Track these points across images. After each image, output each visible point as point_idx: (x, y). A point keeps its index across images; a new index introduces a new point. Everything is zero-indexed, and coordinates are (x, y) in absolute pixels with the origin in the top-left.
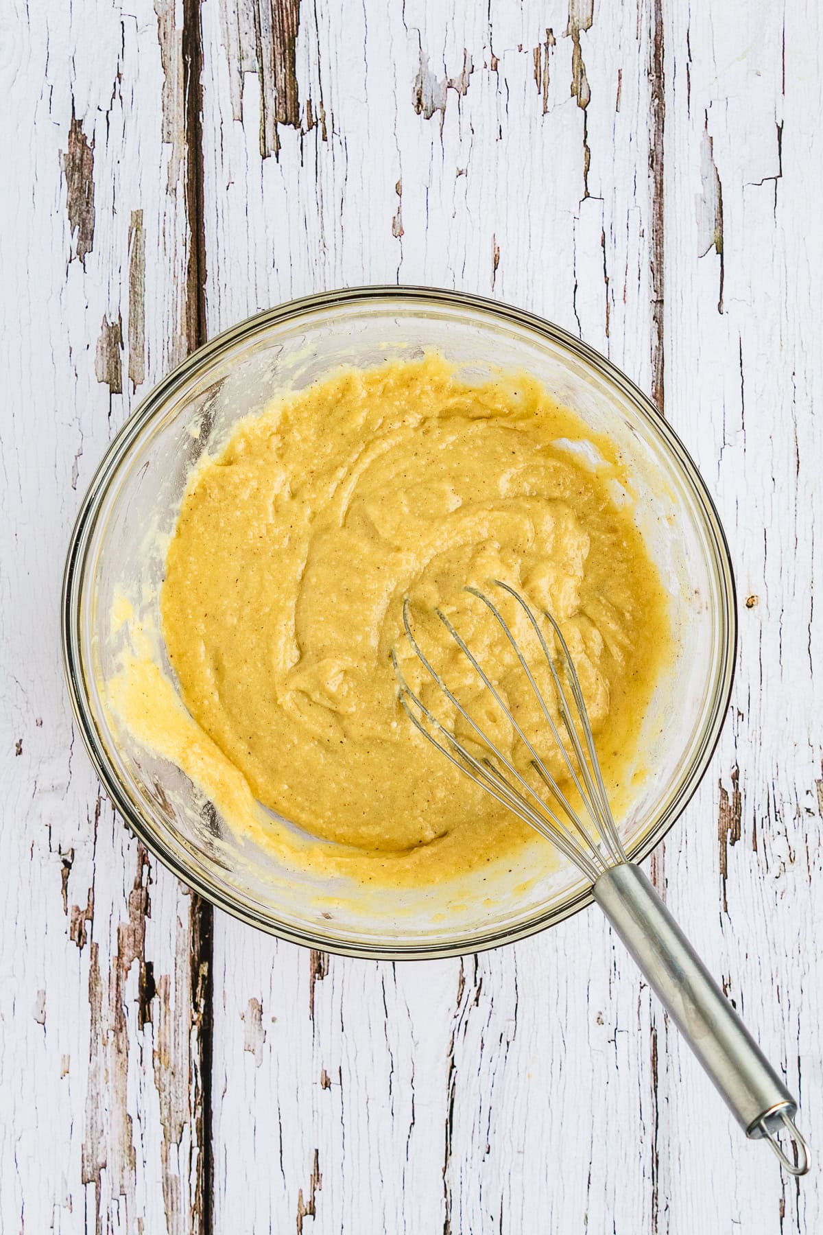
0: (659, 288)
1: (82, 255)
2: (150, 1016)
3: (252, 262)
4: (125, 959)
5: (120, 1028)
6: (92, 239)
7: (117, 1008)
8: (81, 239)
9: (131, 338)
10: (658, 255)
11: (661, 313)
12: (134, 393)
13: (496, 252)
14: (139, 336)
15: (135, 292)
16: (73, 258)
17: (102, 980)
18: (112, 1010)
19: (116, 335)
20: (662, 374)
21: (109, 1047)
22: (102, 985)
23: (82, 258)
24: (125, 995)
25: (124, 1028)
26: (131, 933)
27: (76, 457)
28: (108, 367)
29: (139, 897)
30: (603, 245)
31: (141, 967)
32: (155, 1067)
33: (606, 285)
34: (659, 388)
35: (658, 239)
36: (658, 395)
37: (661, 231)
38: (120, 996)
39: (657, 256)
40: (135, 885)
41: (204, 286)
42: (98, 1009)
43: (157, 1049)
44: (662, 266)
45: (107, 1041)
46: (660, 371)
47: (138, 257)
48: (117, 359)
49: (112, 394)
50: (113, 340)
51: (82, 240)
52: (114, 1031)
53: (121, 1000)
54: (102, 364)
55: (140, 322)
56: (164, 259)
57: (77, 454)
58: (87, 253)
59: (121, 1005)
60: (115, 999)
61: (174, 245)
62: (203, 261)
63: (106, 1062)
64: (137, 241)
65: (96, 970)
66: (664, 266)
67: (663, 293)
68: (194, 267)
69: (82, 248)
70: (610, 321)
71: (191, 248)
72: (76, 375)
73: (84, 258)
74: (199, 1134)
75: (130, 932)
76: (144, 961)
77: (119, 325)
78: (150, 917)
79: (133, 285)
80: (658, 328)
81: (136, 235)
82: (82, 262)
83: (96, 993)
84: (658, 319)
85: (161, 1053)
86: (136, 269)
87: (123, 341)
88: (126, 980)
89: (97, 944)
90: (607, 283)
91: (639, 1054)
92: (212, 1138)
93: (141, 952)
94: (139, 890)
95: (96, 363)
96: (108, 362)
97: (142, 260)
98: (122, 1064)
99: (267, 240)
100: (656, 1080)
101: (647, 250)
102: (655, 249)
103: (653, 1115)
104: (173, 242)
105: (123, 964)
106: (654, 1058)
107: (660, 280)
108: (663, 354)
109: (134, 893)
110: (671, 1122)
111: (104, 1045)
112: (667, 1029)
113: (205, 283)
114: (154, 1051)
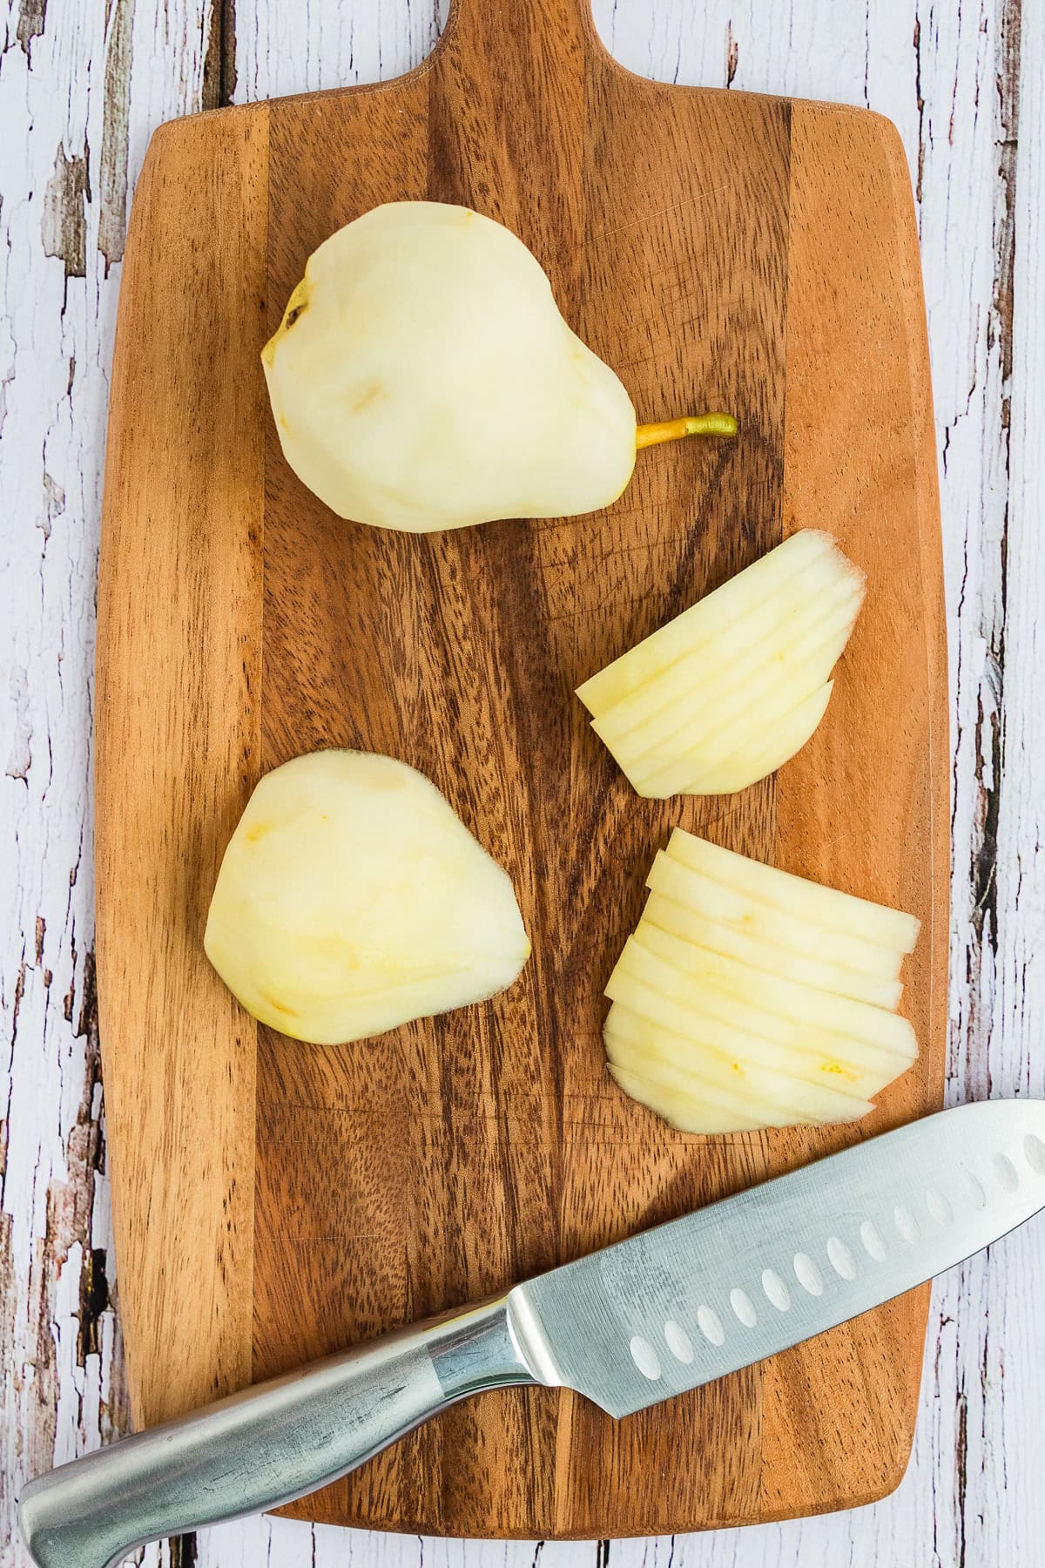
0: (1010, 122)
1: (26, 40)
2: (96, 1343)
3: (314, 58)
4: (58, 1244)
5: (45, 1362)
6: (44, 13)
7: (41, 1327)
8: (24, 12)
9: (104, 183)
10: (1011, 65)
11: (1013, 163)
12: (106, 277)
13: (733, 52)
14: (117, 179)
15: (114, 105)
16: (10, 44)
17: (17, 1279)
18: (33, 1332)
19: (79, 177)
20: (1011, 267)
21: (25, 1394)
22: (16, 1287)
23: (26, 44)
24: (55, 1304)
25: (52, 1362)
26: (70, 1199)
27: (4, 383)
28: (64, 232)
29: (86, 1138)
30: (917, 45)
31: (84, 1258)
32: (104, 1431)
33: (919, 112)
34: (1005, 291)
35: (1011, 36)
36: (1003, 304)
37: (1016, 23)
38: (47, 1307)
39: (1008, 65)
40: (79, 1117)
41: (230, 98)
42: (9, 1328)
43: (106, 1400)
44: (1017, 83)
45: (23, 1382)
46: (1008, 262)
47: (120, 46)
48: (79, 217)
49: (69, 278)
50: (73, 185)
51: (27, 14)
52: (35, 1366)
53: (49, 1313)
54: (55, 226)
55: (120, 155)
56: (164, 49)
57: (5, 378)
58: (35, 36)
59: (48, 1323)
60: (38, 1311)
61: (183, 26)
62: (231, 56)
63: (18, 1418)
64: (120, 18)
65: (8, 1260)
66: (1019, 83)
67: (1016, 128)
68: (216, 65)
69: (27, 26)
70: (924, 174)
71: (211, 33)
72: (9, 243)
73: (29, 44)
74: (174, 1549)
75: (68, 1196)
76: (90, 1248)
77: (84, 161)
78: (102, 1173)
79: (110, 92)
80: (1007, 189)
81: (119, 8)
82: (24, 51)
83: (7, 1301)
84: (1007, 174)
85: (113, 1408)
86: (117, 66)
87: (91, 187)
88: (57, 1279)
89: (11, 1216)
90: (921, 109)
91: (936, 1439)
92: (196, 1556)
93: (86, 1232)
94: (86, 1127)
95: (43, 223)
96: (64, 222)
97: (126, 51)
98: (46, 1422)
99: (342, 22)
100: (963, 1484)
101: (991, 54)
102: (1005, 54)
103: (956, 1545)
104: (181, 20)
105: (54, 1251)
106: (960, 1445)
107: (1013, 106)
108: (1014, 233)
109: (77, 1130)
110: (986, 1557)
111: (17, 1389)
112: (984, 1396)
113: (233, 93)
114: (101, 1403)
